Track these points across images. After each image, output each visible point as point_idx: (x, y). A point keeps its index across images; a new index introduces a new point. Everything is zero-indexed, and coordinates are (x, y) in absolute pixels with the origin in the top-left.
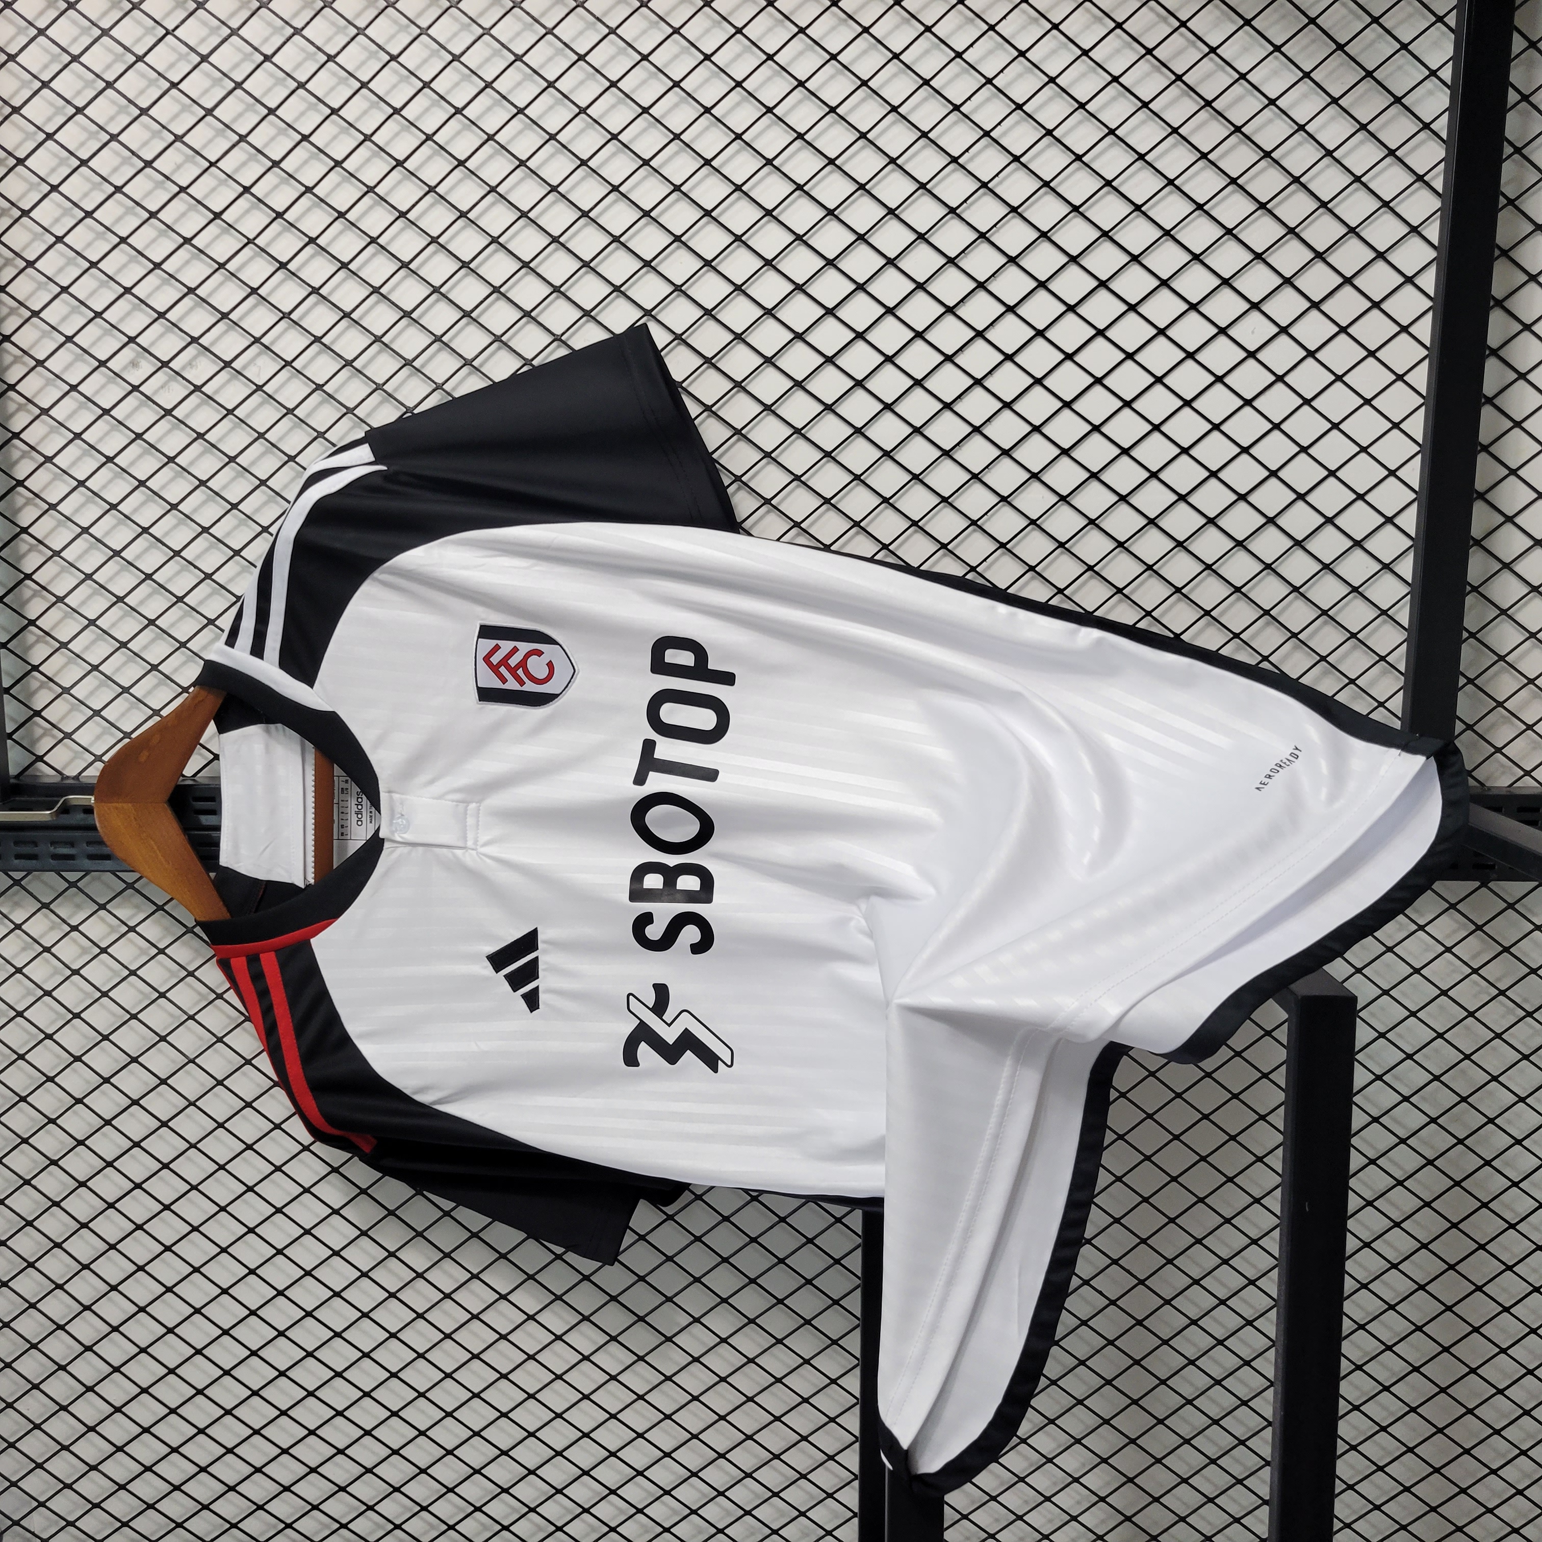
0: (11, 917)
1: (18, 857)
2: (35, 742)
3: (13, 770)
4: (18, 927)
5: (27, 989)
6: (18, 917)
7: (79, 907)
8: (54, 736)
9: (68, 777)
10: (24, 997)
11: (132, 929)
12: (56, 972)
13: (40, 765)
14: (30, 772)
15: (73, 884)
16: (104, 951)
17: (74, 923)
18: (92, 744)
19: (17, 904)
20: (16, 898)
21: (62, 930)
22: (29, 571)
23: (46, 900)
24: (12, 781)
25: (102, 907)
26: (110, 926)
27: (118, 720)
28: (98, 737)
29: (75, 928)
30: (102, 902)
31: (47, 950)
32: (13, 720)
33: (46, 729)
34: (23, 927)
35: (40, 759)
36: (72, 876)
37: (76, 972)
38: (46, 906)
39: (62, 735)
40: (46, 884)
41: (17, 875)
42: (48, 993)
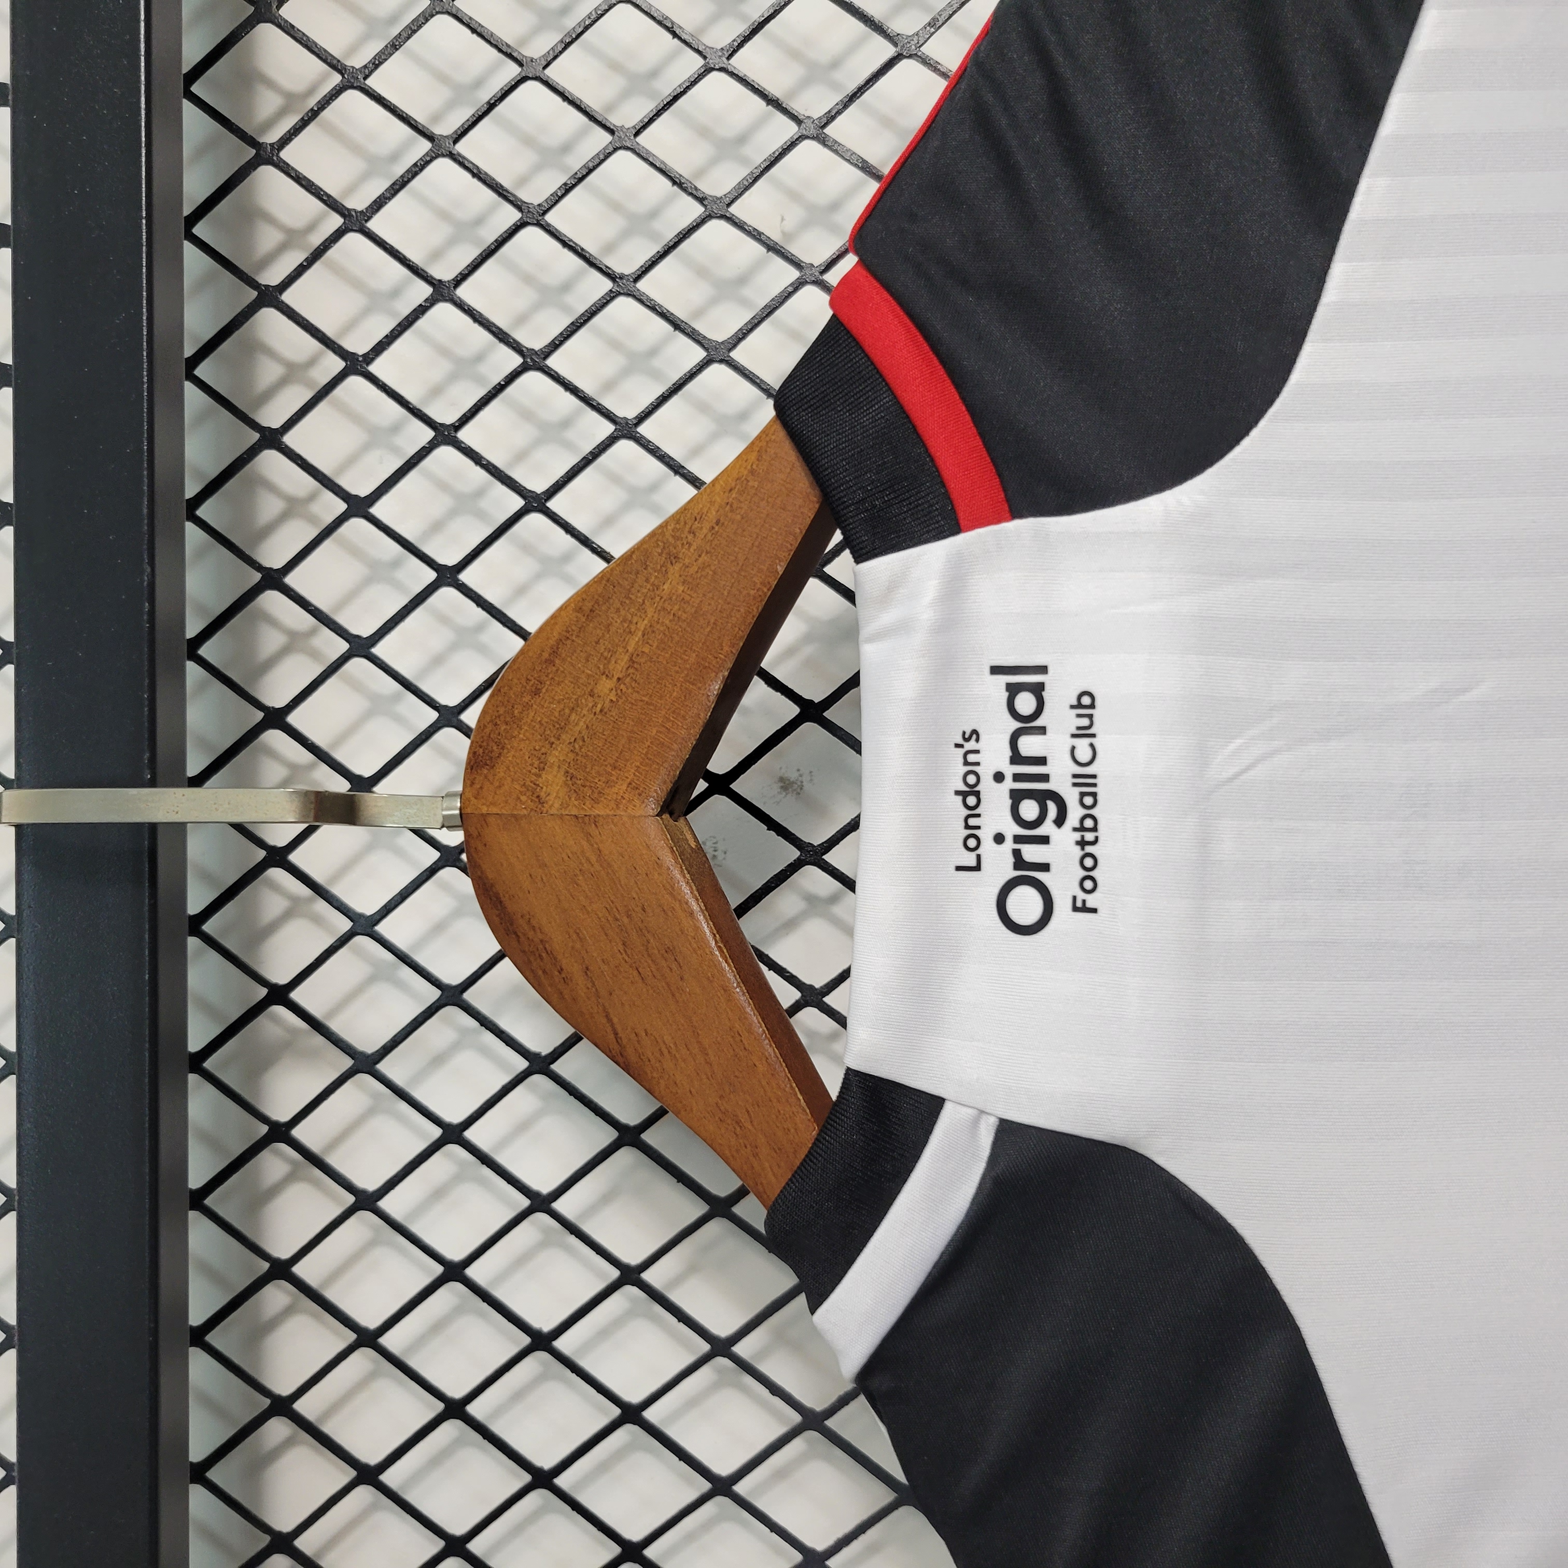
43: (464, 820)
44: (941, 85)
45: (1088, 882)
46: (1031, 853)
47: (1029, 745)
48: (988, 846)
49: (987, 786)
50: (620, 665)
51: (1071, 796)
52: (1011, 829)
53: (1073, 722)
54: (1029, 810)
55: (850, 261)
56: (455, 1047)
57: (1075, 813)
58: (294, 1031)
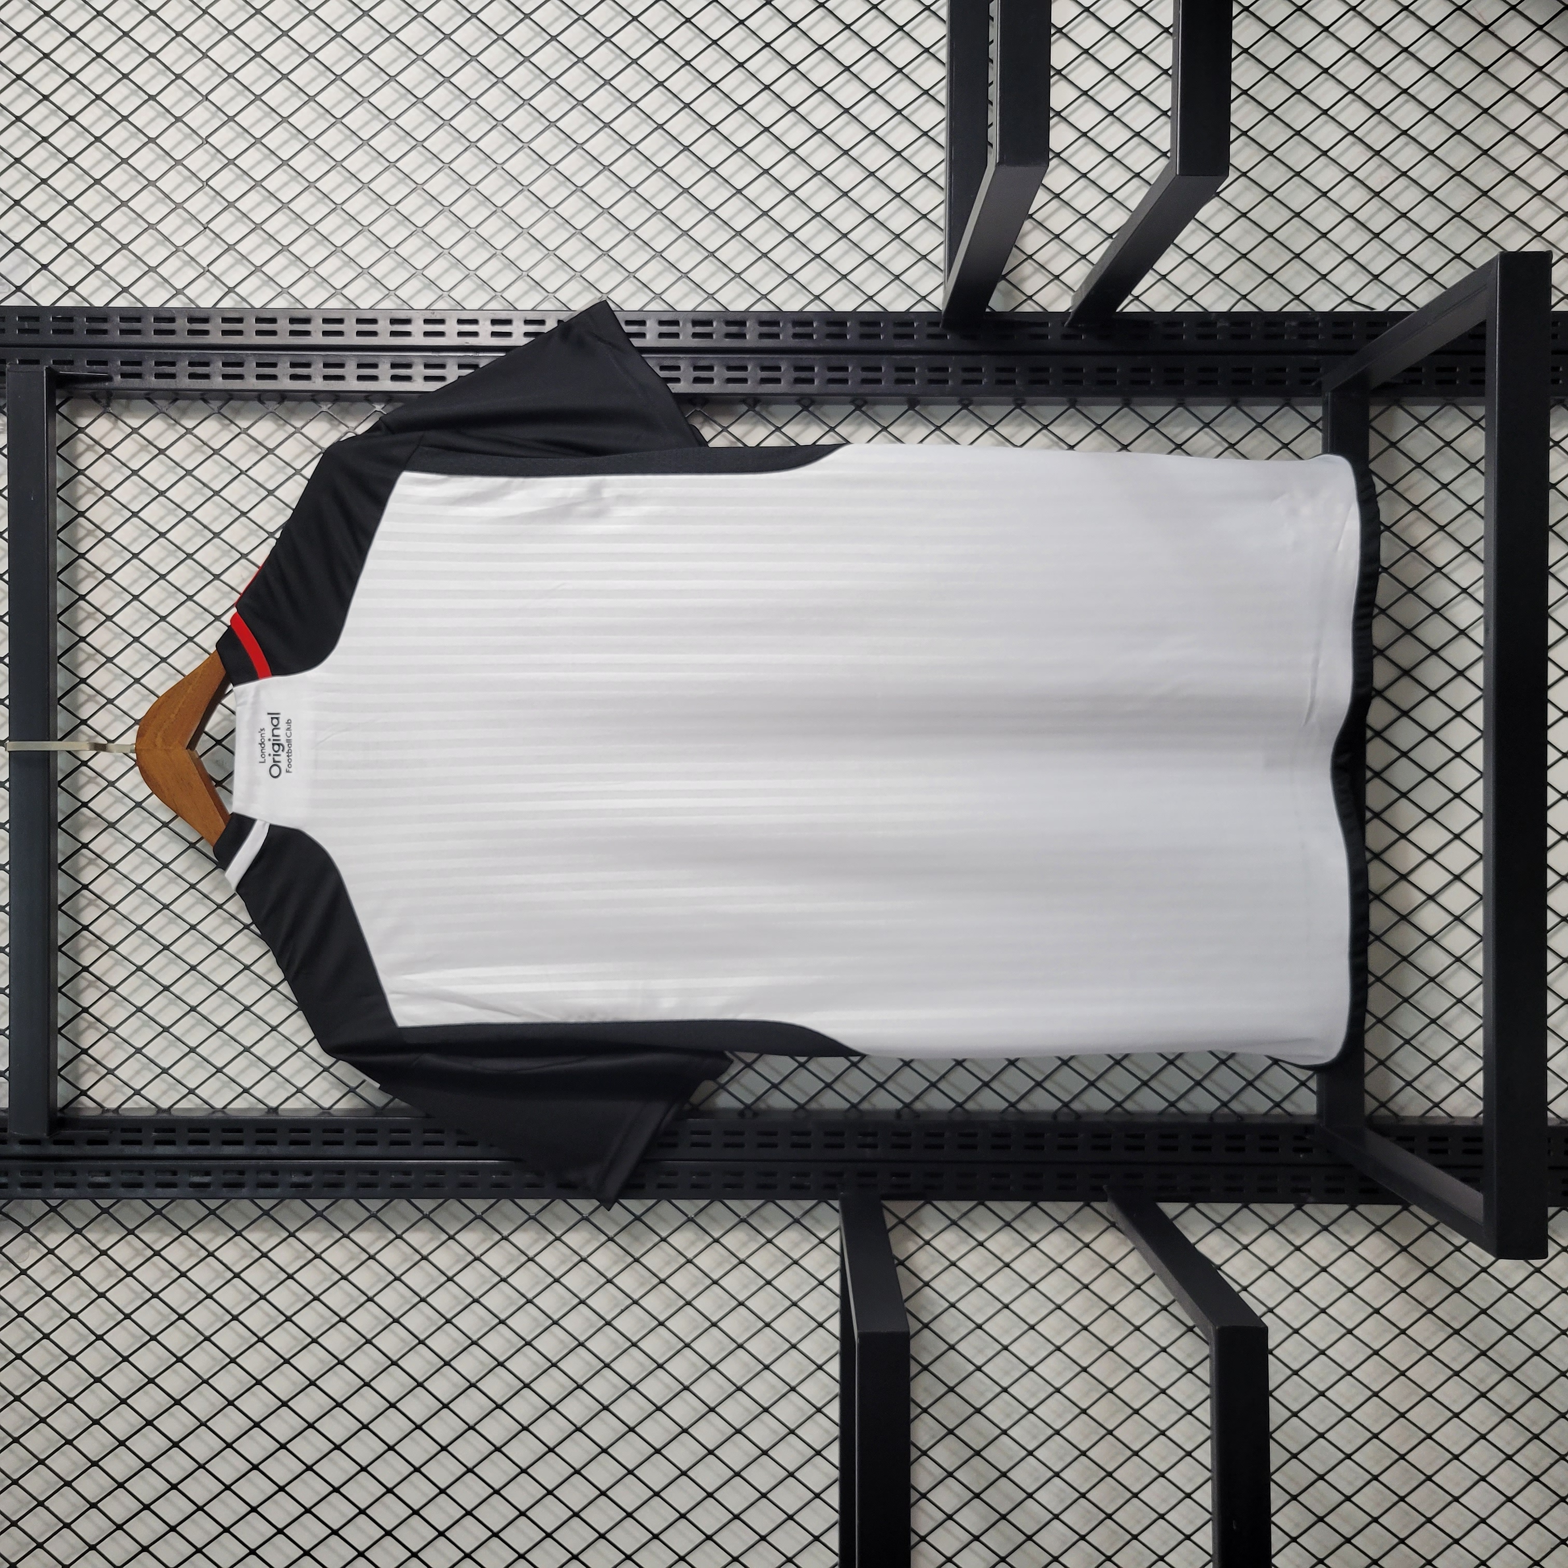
0: (45, 1242)
1: (59, 1185)
2: (79, 1077)
3: (60, 1103)
4: (51, 1252)
5: (54, 1311)
6: (51, 1241)
7: (108, 1232)
8: (97, 1072)
9: (108, 1110)
10: (50, 1318)
11: (157, 1253)
12: (82, 1294)
13: (84, 1099)
14: (74, 1105)
15: (105, 1211)
16: (129, 1274)
17: (103, 1247)
18: (131, 1078)
19: (51, 1229)
20: (50, 1224)
21: (91, 1254)
22: (86, 923)
23: (79, 1226)
24: (59, 1115)
25: (131, 1232)
26: (136, 1250)
27: (156, 1056)
28: (138, 1072)
29: (104, 1253)
30: (131, 1227)
31: (76, 1274)
32: (63, 1058)
33: (90, 1066)
34: (56, 1252)
35: (84, 1093)
36: (105, 1203)
37: (102, 1295)
38: (78, 1231)
39: (105, 1071)
40: (80, 1210)
41: (54, 1203)
42: (74, 1316)
43: (136, 751)
44: (257, 570)
45: (289, 765)
46: (277, 758)
47: (276, 732)
48: (267, 757)
49: (266, 742)
50: (176, 711)
51: (286, 745)
52: (273, 753)
53: (286, 726)
54: (276, 748)
55: (234, 610)
56: (142, 823)
57: (286, 749)
58: (90, 819)
